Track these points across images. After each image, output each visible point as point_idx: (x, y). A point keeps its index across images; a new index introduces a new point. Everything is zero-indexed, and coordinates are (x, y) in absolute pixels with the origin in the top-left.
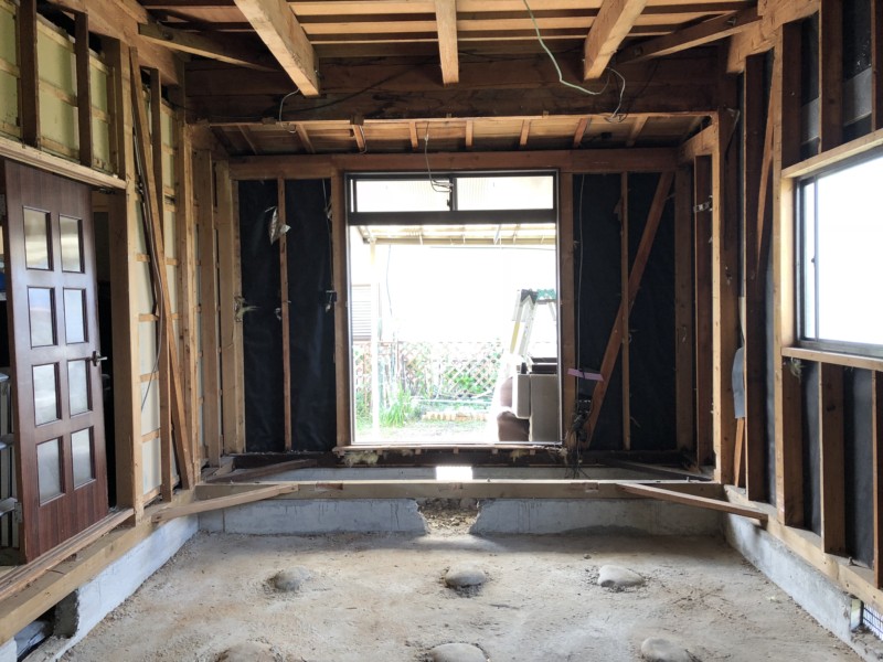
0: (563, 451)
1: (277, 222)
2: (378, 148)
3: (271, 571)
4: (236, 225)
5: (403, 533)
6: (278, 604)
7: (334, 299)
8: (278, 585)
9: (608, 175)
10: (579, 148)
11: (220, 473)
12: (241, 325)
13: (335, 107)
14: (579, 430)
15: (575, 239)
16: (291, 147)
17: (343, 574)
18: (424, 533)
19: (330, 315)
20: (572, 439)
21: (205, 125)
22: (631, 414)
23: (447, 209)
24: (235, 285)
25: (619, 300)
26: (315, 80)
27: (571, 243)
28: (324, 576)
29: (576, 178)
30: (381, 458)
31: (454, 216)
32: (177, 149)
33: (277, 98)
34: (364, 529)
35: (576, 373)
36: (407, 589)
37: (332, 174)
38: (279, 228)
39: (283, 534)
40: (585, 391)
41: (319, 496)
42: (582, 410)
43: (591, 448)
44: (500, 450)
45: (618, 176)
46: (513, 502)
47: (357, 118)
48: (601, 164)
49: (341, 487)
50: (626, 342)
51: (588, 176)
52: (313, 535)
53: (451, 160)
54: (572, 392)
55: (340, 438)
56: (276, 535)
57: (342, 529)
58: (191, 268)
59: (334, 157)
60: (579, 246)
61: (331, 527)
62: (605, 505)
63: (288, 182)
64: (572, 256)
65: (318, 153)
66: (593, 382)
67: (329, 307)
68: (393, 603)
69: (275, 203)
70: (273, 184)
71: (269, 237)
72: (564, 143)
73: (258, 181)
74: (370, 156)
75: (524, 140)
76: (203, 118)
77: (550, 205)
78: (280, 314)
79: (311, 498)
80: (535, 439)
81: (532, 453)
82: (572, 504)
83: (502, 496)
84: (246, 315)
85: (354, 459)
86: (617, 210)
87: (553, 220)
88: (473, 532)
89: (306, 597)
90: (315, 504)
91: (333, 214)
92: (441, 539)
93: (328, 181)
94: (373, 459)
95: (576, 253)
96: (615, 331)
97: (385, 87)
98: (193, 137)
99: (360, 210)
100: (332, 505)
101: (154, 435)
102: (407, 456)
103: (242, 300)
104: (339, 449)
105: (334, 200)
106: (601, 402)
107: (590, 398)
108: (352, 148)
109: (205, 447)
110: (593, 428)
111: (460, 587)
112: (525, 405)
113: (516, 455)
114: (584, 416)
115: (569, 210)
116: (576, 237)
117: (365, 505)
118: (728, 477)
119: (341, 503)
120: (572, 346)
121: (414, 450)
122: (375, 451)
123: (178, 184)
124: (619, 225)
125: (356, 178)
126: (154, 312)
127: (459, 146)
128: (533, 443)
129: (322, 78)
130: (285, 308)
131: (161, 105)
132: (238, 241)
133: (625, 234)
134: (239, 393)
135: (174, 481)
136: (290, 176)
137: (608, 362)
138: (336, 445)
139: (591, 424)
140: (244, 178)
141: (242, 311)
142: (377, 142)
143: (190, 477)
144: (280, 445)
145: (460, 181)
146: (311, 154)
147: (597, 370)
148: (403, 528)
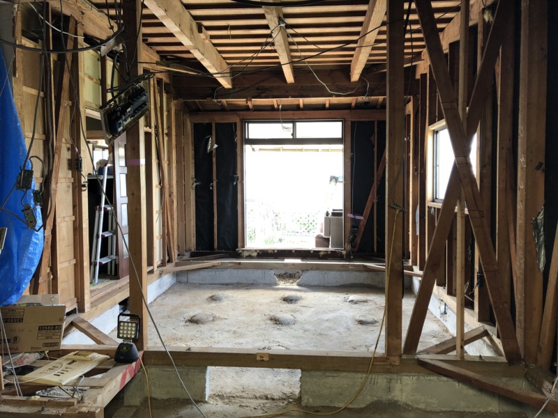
0: (344, 252)
1: (211, 143)
2: (258, 109)
3: (210, 295)
4: (192, 144)
5: (267, 284)
6: (213, 304)
7: (238, 179)
8: (213, 299)
9: (369, 122)
10: (354, 109)
11: (184, 258)
12: (194, 191)
13: (239, 93)
14: (352, 242)
15: (352, 152)
16: (218, 108)
17: (240, 296)
18: (276, 284)
19: (235, 188)
20: (349, 247)
21: (181, 100)
22: (377, 236)
23: (291, 137)
24: (192, 172)
25: (373, 181)
26: (230, 83)
27: (349, 154)
28: (232, 296)
29: (353, 123)
30: (258, 254)
31: (295, 141)
32: (169, 111)
33: (214, 89)
34: (250, 282)
35: (351, 216)
36: (267, 301)
37: (238, 120)
38: (212, 146)
39: (214, 284)
40: (355, 224)
41: (230, 267)
42: (353, 233)
43: (357, 252)
44: (314, 251)
45: (373, 122)
46: (317, 271)
47: (248, 98)
48: (364, 117)
49: (240, 263)
50: (375, 201)
51: (359, 122)
52: (227, 284)
53: (294, 114)
54: (349, 225)
55: (239, 244)
56: (211, 284)
57: (240, 282)
58: (174, 165)
59: (238, 113)
60: (353, 155)
61: (235, 281)
62: (358, 274)
63: (216, 124)
64: (350, 161)
65: (231, 110)
66: (360, 220)
67: (235, 183)
68: (260, 305)
69: (211, 134)
70: (209, 125)
71: (207, 149)
72: (347, 107)
73: (203, 124)
74: (255, 113)
75: (327, 106)
76: (180, 97)
77: (340, 136)
78: (212, 186)
79: (227, 268)
80: (332, 247)
81: (329, 253)
82: (344, 273)
83: (312, 269)
84: (196, 186)
85: (246, 254)
86: (372, 138)
87: (342, 143)
88: (298, 285)
89: (224, 303)
90: (228, 271)
91: (238, 139)
92: (284, 287)
93: (235, 124)
94: (255, 254)
95: (352, 159)
96: (370, 196)
97: (261, 84)
98: (176, 105)
99: (250, 138)
100: (236, 271)
101: (160, 237)
102: (271, 253)
103: (195, 179)
104: (239, 249)
105: (238, 133)
106: (363, 230)
107: (358, 228)
108: (247, 109)
109: (178, 247)
110: (359, 242)
111: (288, 300)
112: (328, 231)
113: (322, 253)
114: (355, 236)
115: (349, 139)
116: (352, 151)
117: (250, 271)
118: (415, 263)
119: (240, 271)
120: (349, 203)
121: (274, 250)
122: (256, 251)
123: (169, 128)
124: (373, 146)
125: (248, 122)
126: (160, 184)
127: (297, 108)
128: (330, 248)
129: (234, 81)
130: (215, 183)
131: (164, 94)
132: (193, 152)
133: (375, 149)
134: (193, 223)
135: (167, 258)
136: (217, 122)
137: (367, 211)
138: (237, 247)
139: (358, 240)
140: (197, 122)
141: (195, 184)
142: (258, 106)
143: (173, 257)
144: (211, 247)
145: (298, 124)
146: (227, 111)
147: (361, 215)
148: (267, 282)
